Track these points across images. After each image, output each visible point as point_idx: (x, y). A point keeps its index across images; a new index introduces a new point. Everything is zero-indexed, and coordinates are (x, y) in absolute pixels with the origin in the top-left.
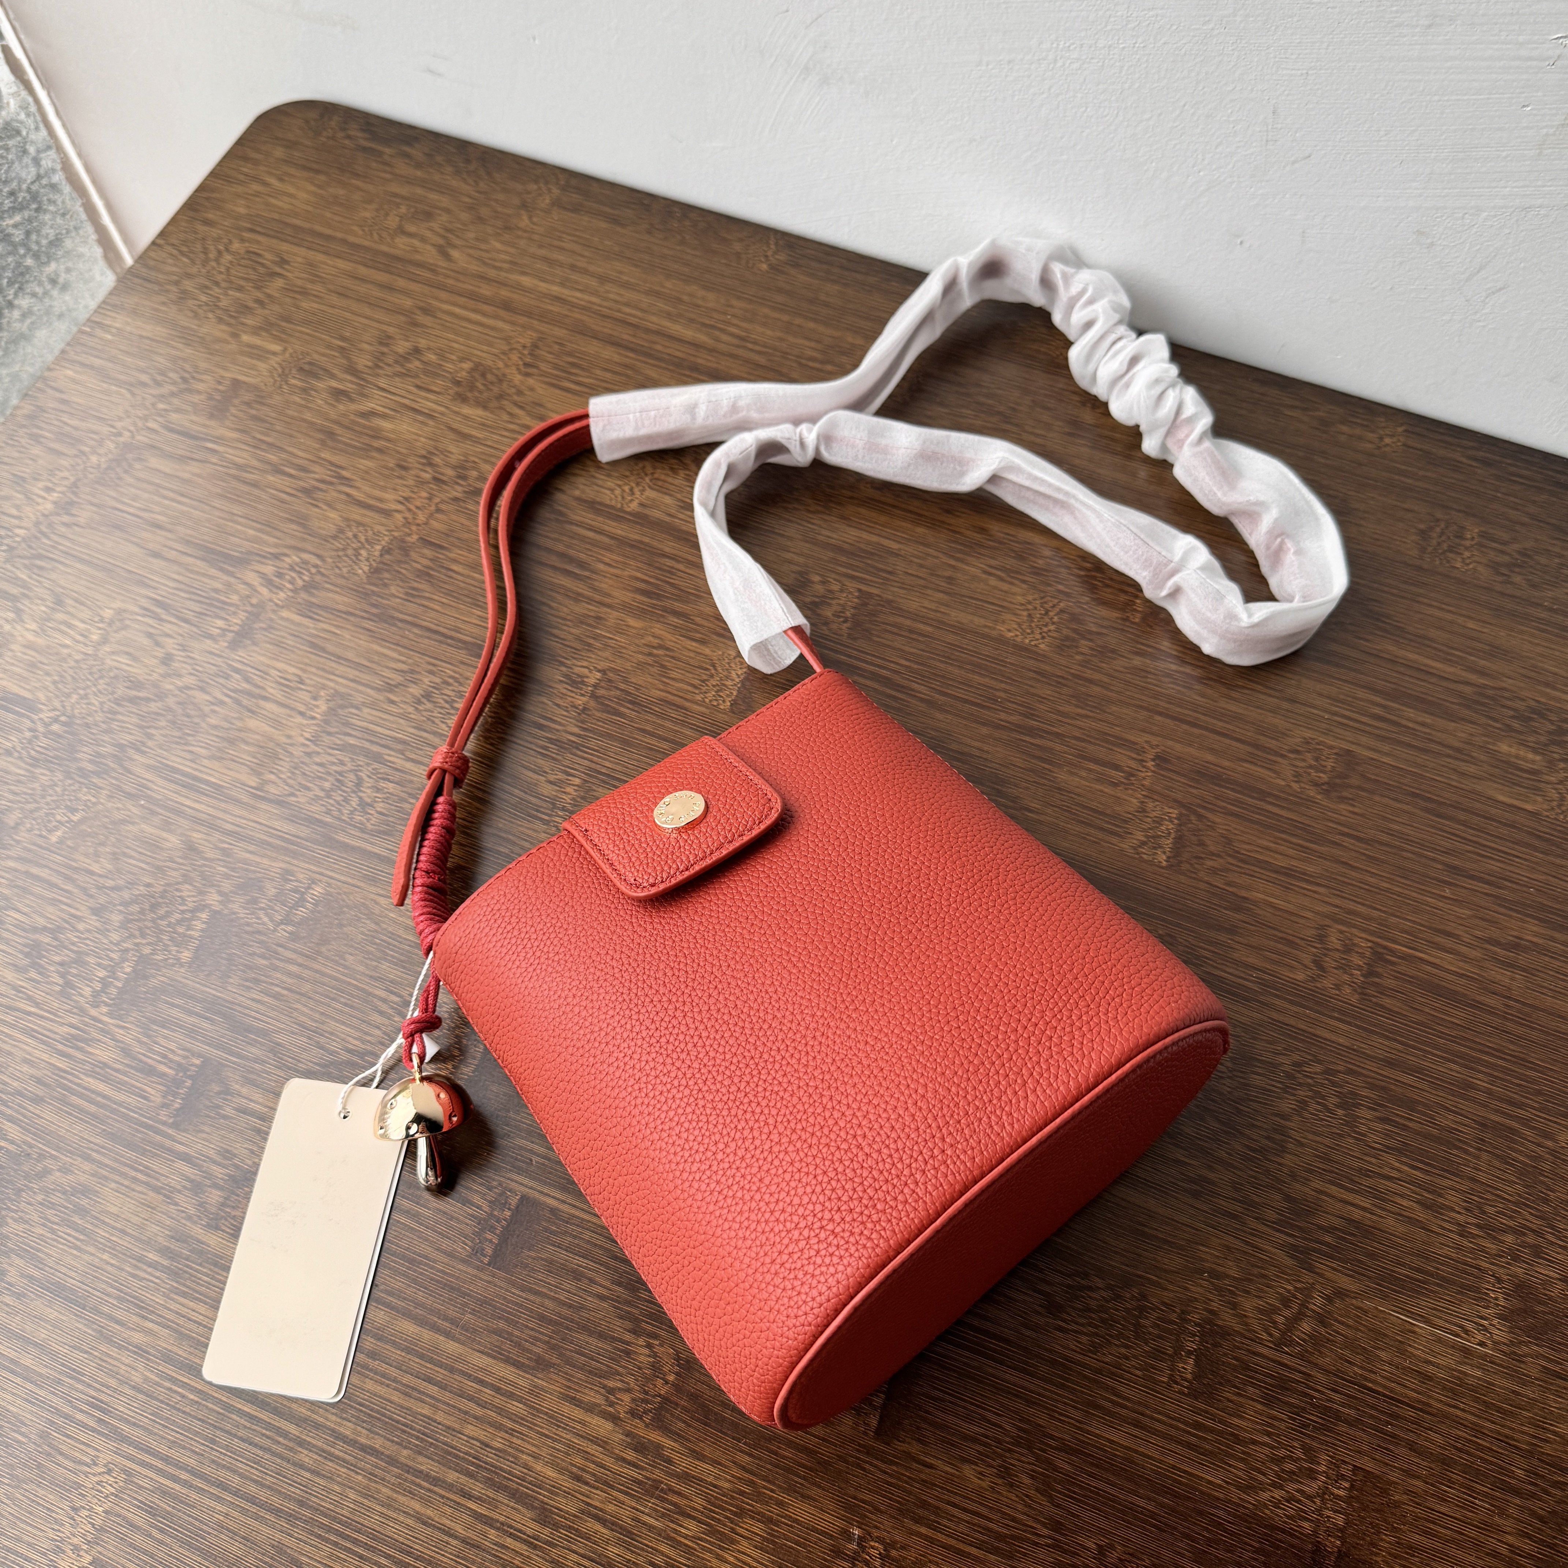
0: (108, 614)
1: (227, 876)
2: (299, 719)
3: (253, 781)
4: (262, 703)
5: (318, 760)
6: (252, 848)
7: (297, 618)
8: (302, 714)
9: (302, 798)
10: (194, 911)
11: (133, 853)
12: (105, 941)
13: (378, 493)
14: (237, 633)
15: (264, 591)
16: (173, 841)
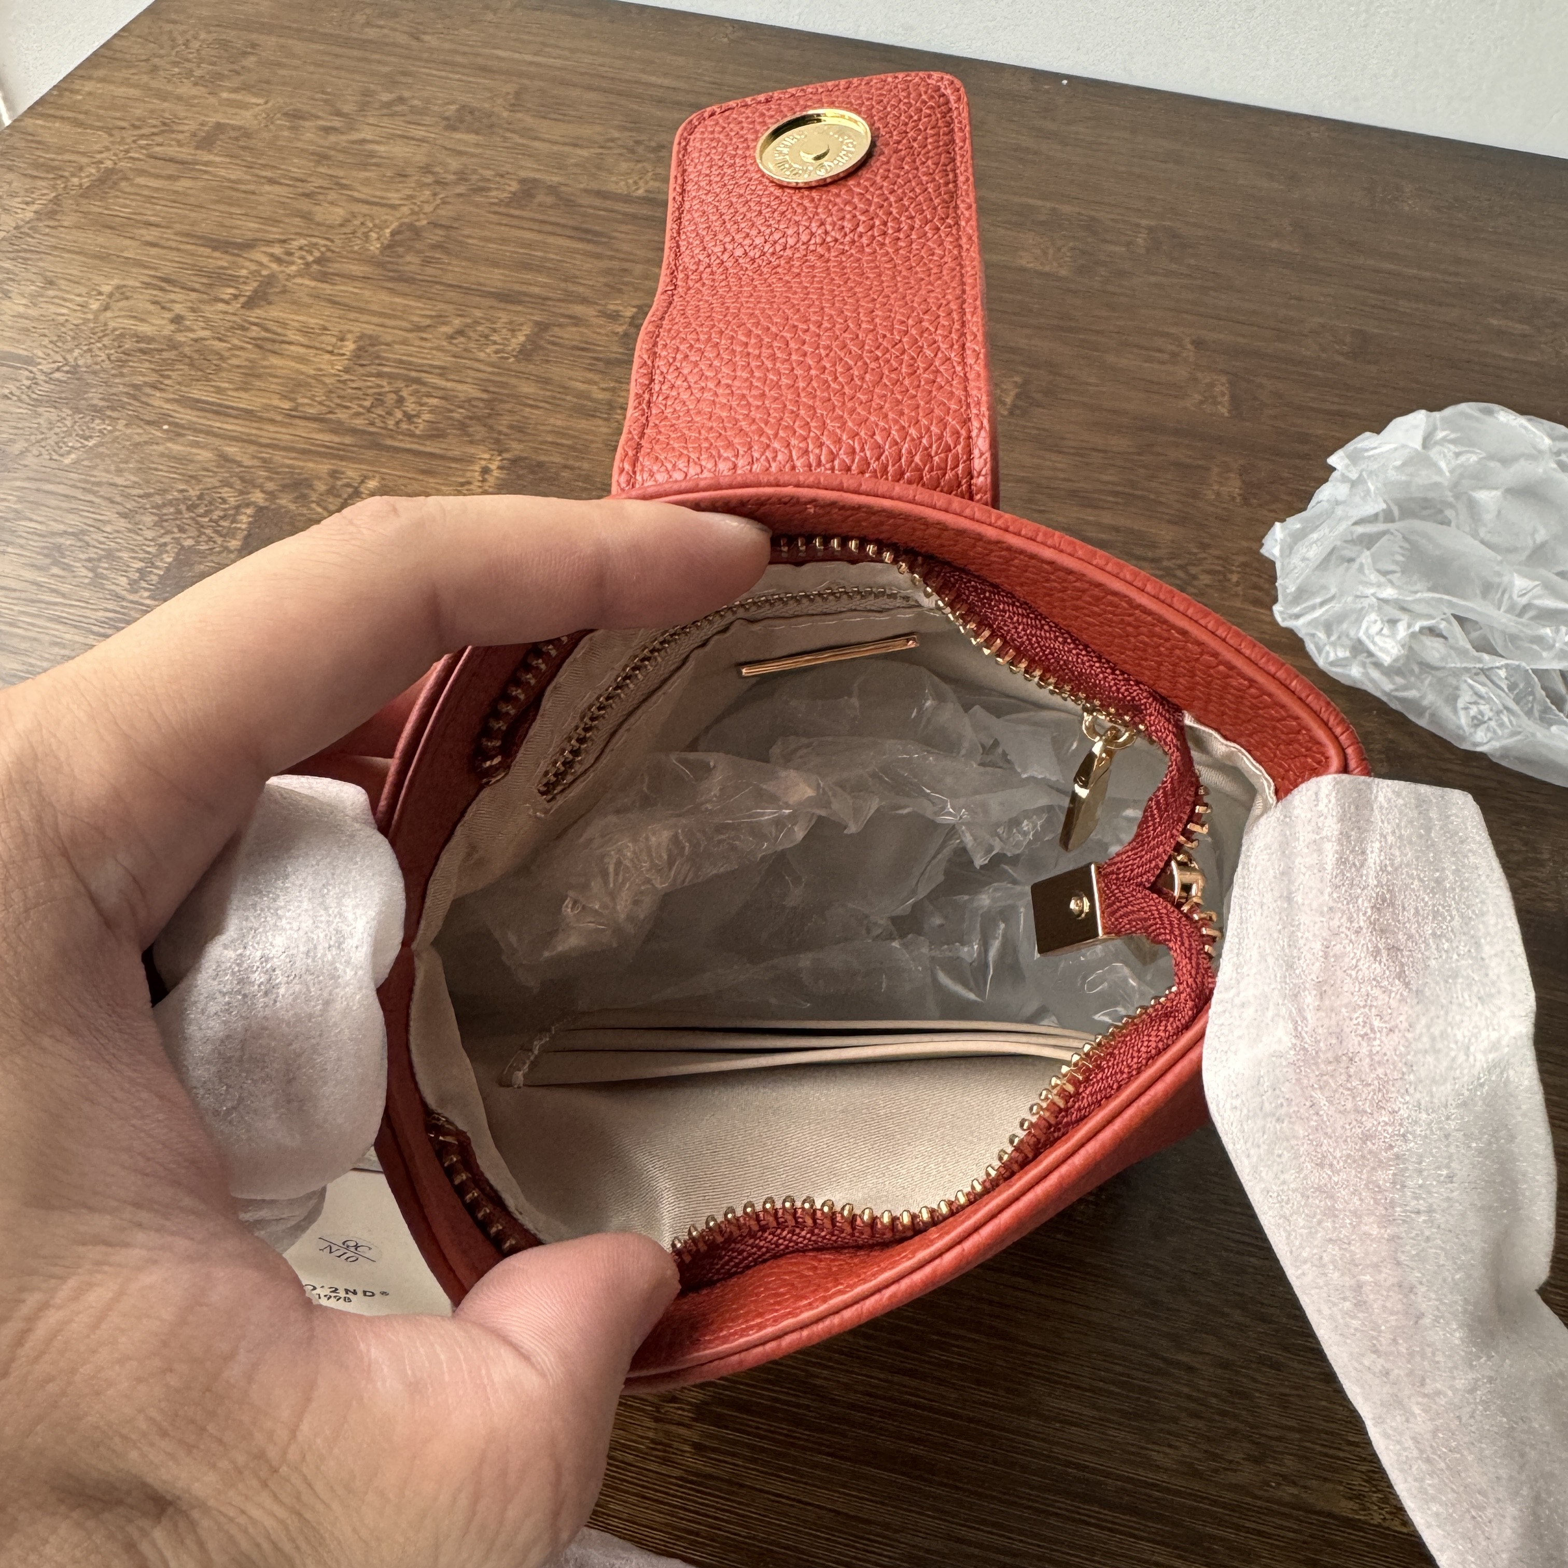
0: (107, 289)
1: (270, 479)
2: (327, 357)
3: (287, 405)
4: (286, 346)
5: (354, 385)
6: (294, 455)
7: (313, 284)
8: (331, 353)
9: (342, 415)
10: (237, 508)
11: (160, 467)
12: (139, 538)
13: (378, 193)
14: (249, 297)
15: (274, 266)
16: (205, 455)
